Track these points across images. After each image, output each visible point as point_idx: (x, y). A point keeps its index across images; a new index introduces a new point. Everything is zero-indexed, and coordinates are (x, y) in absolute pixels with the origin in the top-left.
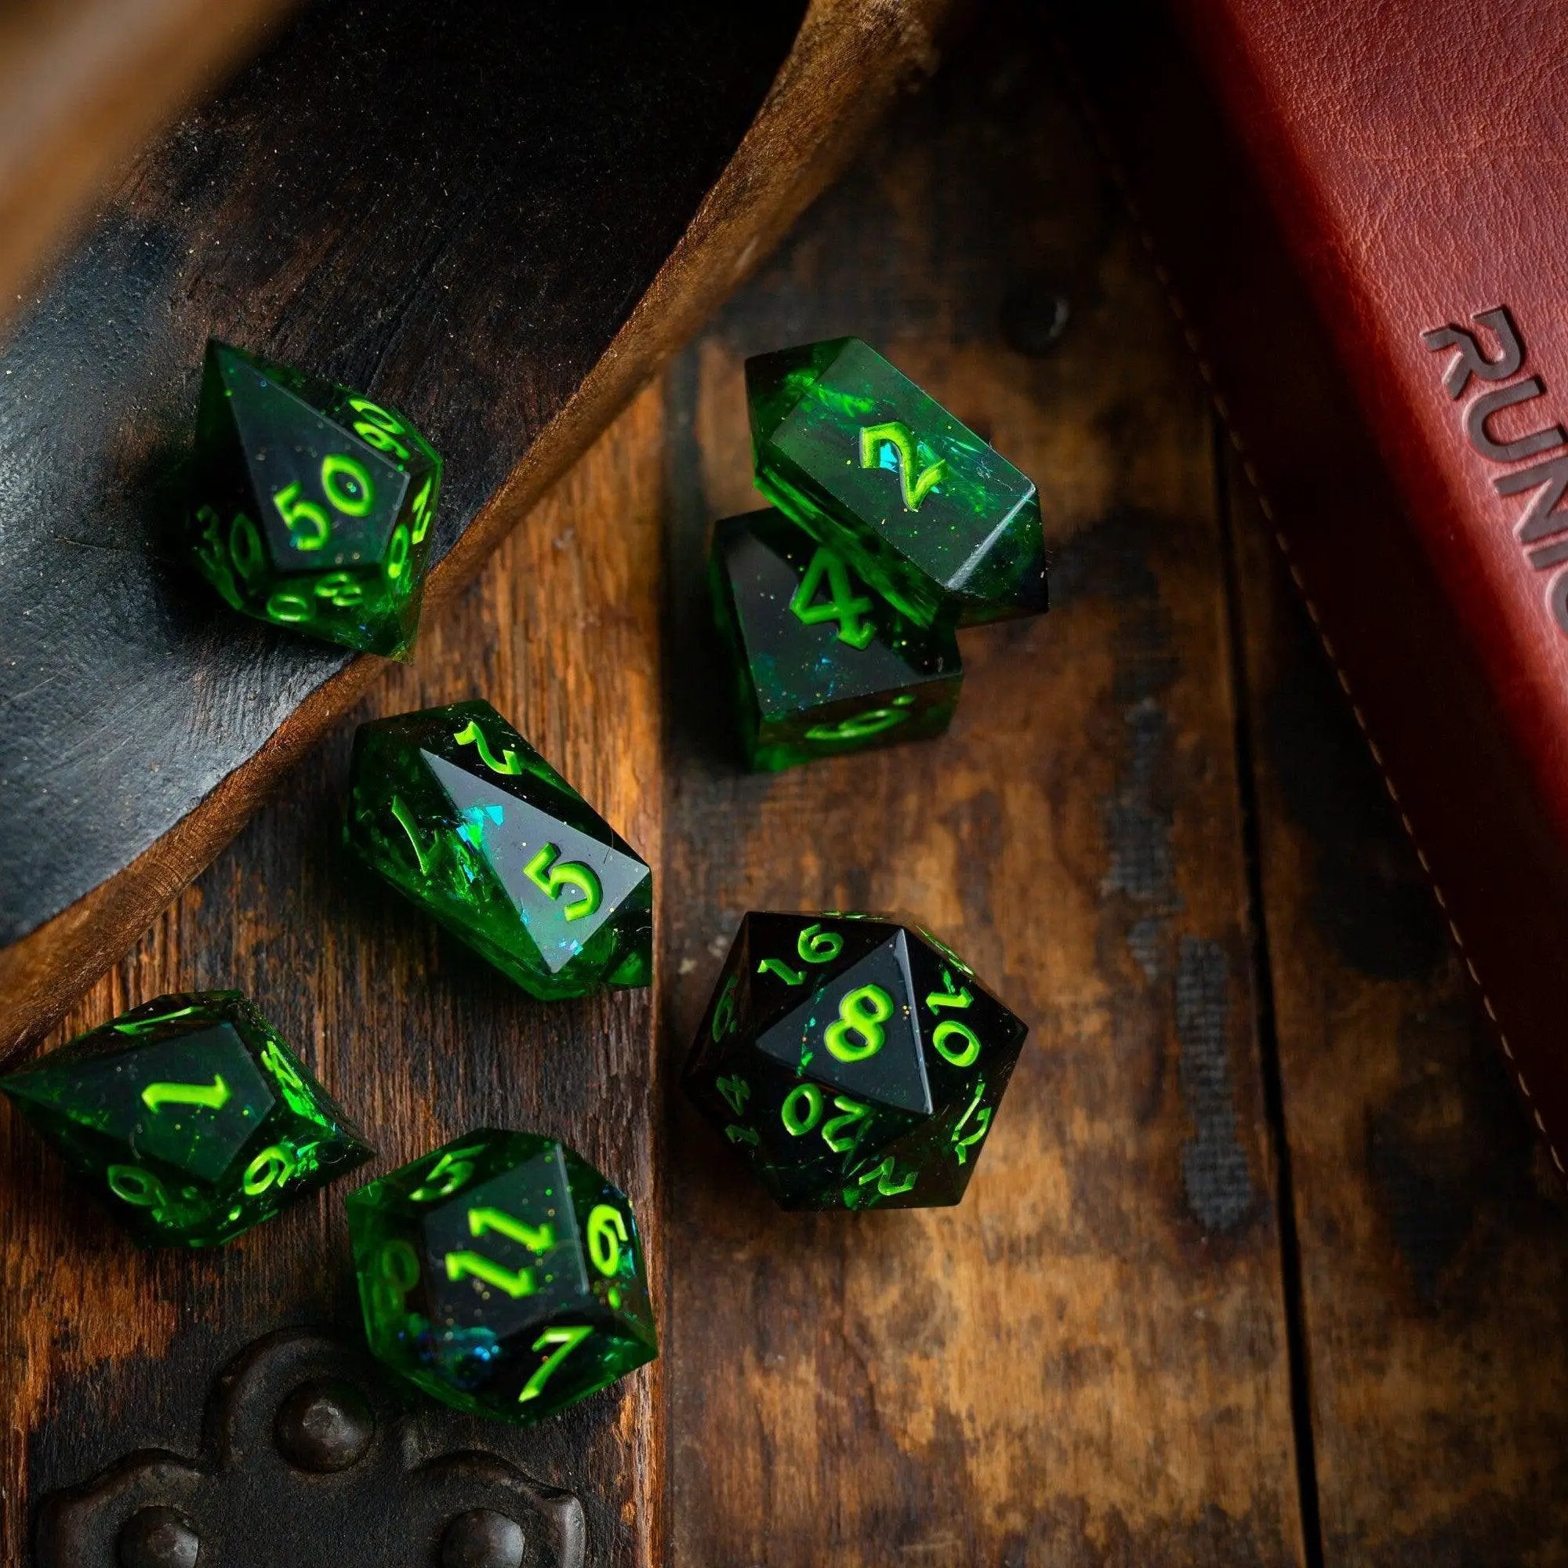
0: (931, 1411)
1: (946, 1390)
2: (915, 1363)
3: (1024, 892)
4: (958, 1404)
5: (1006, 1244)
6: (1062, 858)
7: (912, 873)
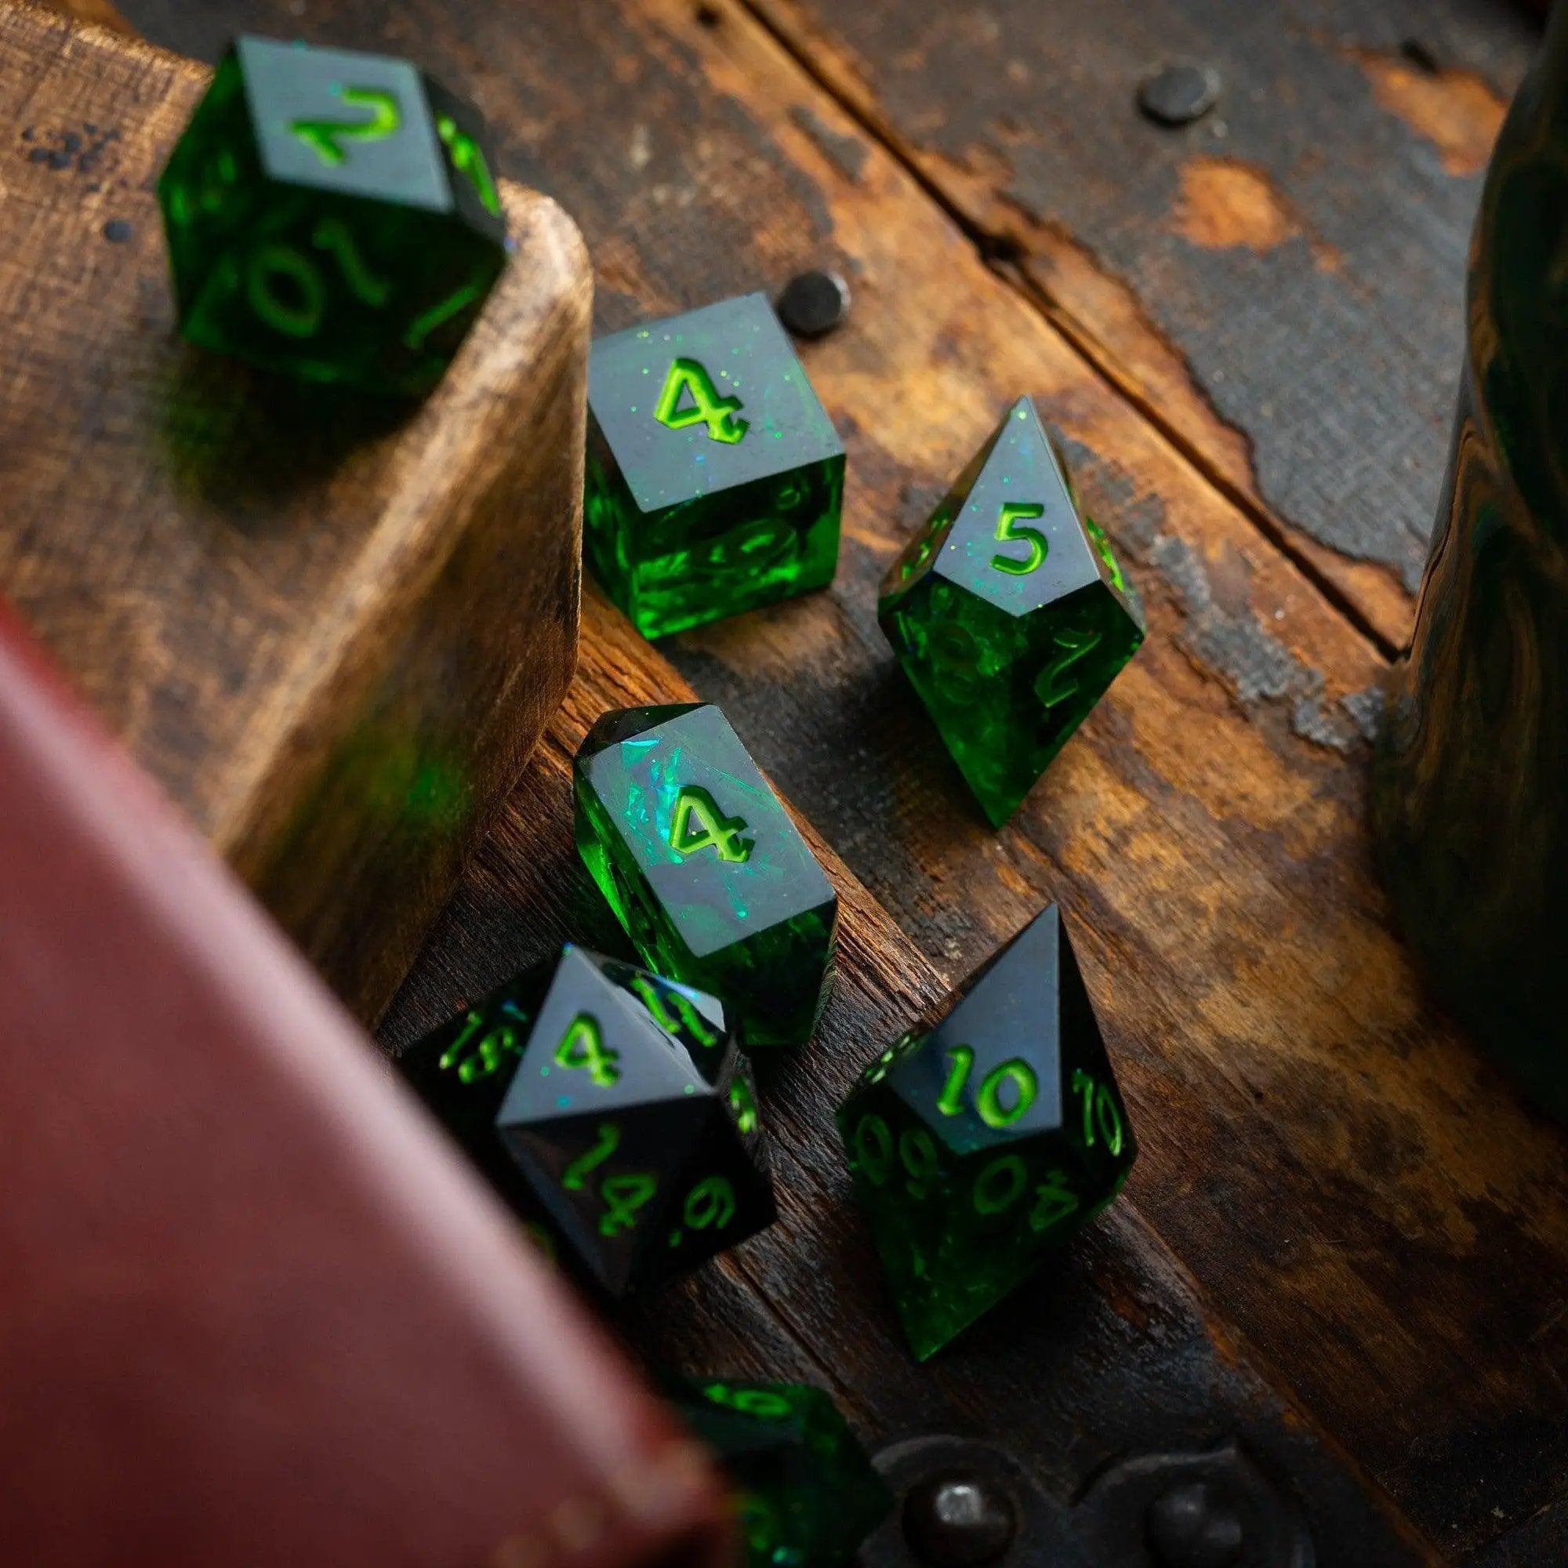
0: (1457, 1210)
1: (1455, 1184)
2: (1408, 1180)
3: (1179, 748)
4: (1475, 1188)
5: (1403, 1035)
6: (1186, 701)
7: (1070, 791)
